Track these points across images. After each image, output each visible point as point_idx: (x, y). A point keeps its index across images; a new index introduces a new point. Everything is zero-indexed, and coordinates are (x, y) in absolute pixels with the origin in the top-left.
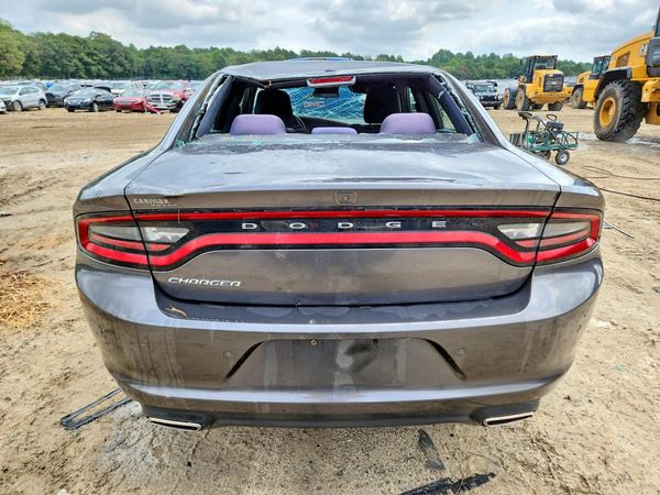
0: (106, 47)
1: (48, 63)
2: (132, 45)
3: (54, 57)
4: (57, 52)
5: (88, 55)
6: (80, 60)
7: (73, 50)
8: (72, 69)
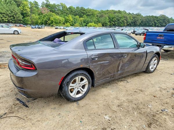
0: (163, 18)
1: (146, 23)
2: (172, 18)
3: (148, 22)
4: (149, 20)
5: (157, 21)
6: (154, 22)
7: (153, 20)
8: (151, 25)
